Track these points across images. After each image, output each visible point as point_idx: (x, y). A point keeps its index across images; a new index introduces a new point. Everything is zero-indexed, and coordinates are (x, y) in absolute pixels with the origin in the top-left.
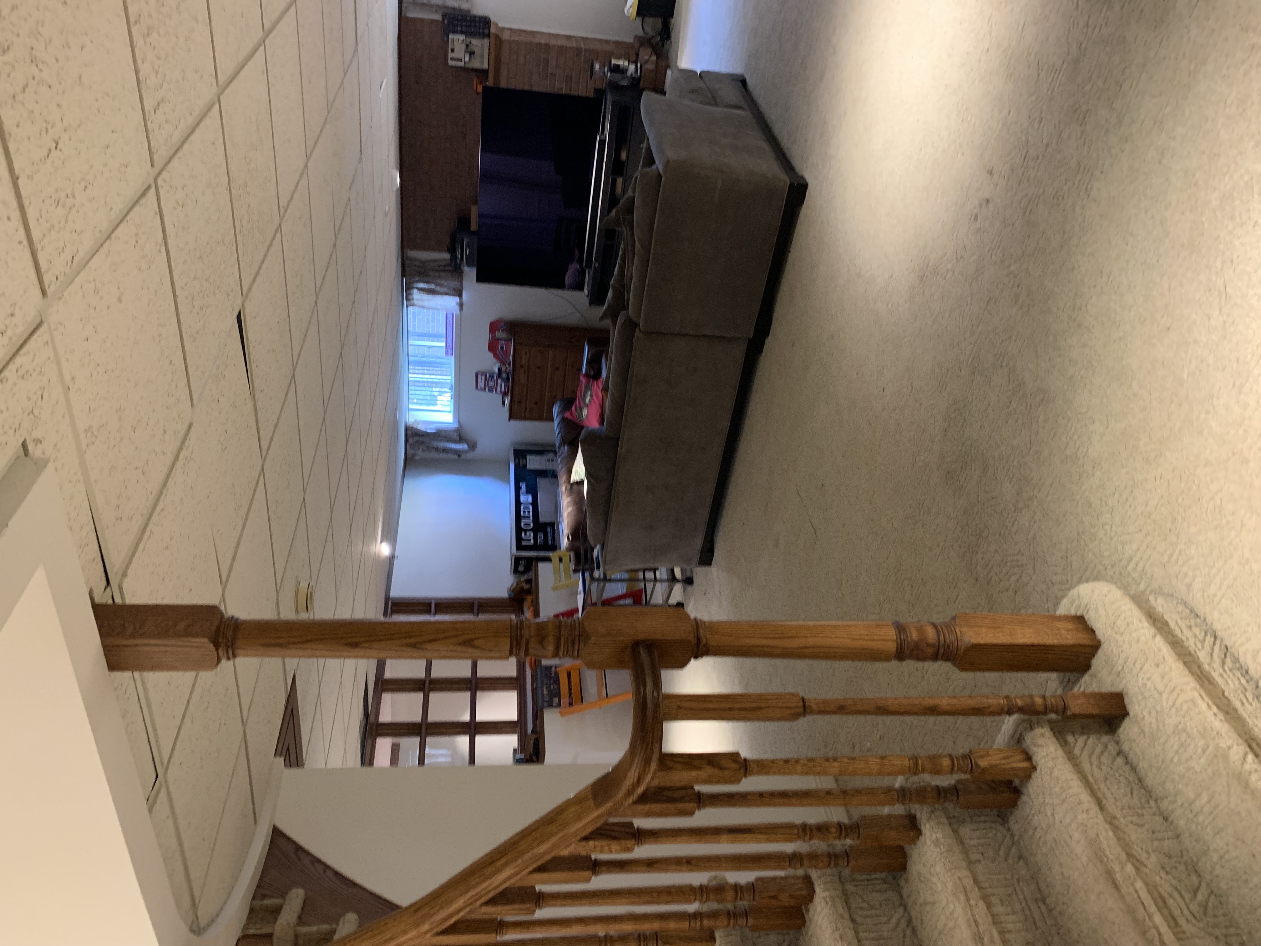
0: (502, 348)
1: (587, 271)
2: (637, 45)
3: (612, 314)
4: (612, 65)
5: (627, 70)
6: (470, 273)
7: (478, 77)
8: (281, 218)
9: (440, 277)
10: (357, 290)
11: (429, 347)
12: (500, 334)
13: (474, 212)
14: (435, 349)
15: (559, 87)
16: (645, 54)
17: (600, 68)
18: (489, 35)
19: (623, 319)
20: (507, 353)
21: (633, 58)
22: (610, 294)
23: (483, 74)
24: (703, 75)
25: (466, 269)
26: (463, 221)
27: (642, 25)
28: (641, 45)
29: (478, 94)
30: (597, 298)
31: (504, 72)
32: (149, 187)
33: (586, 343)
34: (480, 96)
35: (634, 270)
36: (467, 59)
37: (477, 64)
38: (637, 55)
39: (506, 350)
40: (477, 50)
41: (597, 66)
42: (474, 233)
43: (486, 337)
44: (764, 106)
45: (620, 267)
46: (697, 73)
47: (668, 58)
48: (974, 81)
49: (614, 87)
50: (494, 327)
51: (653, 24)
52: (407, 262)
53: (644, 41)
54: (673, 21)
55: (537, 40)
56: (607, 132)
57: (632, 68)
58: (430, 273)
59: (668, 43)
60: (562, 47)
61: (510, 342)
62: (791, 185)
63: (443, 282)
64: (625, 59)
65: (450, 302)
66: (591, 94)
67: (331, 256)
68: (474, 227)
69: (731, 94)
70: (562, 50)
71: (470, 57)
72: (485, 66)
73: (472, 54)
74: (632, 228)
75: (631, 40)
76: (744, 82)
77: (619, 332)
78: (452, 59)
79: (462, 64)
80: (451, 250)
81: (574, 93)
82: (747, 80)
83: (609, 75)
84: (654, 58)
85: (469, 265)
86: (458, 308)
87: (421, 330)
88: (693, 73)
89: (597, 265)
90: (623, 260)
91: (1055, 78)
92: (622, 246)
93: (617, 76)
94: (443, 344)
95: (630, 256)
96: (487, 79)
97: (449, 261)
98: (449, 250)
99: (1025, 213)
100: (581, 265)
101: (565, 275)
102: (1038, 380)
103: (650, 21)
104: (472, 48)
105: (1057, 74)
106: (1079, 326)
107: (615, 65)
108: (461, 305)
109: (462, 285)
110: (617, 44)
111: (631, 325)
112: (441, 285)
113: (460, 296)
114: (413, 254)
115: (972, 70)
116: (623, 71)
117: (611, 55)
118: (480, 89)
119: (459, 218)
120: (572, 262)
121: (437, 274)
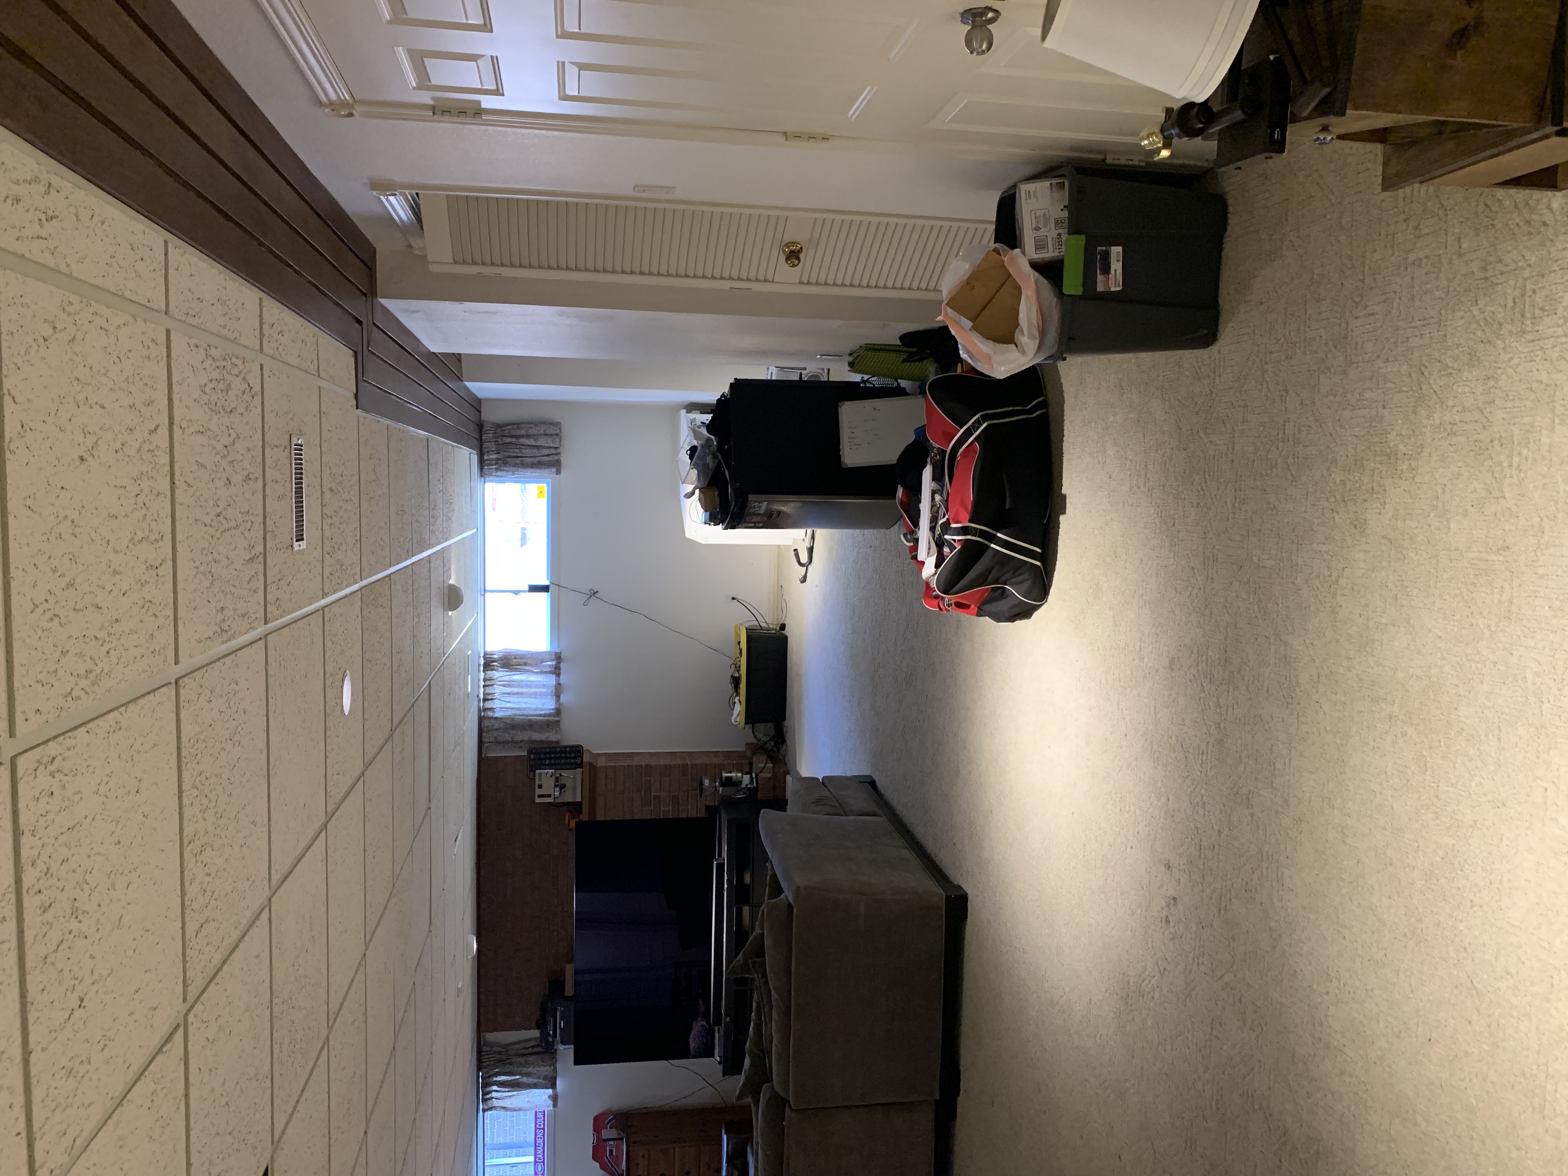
0: (611, 1152)
1: (716, 1028)
2: (749, 754)
3: (752, 1088)
4: (724, 779)
5: (741, 782)
6: (566, 1052)
7: (570, 812)
8: (330, 1028)
9: (527, 1063)
10: (419, 1102)
11: (513, 1165)
12: (608, 1133)
13: (569, 970)
14: (520, 1166)
15: (666, 810)
16: (760, 762)
17: (710, 784)
18: (581, 765)
19: (767, 1095)
20: (618, 1160)
21: (746, 769)
22: (747, 1062)
23: (574, 808)
24: (827, 782)
25: (561, 1047)
26: (556, 985)
27: (753, 732)
28: (754, 753)
29: (570, 830)
30: (731, 1067)
31: (600, 802)
32: (177, 1028)
33: (723, 1131)
34: (573, 833)
35: (774, 1028)
36: (557, 793)
37: (568, 797)
38: (751, 764)
39: (617, 1156)
40: (569, 783)
41: (707, 782)
42: (569, 999)
43: (588, 1140)
44: (900, 810)
45: (756, 1024)
46: (818, 779)
47: (786, 764)
48: (1121, 768)
49: (729, 803)
50: (599, 1123)
51: (765, 730)
52: (485, 1049)
53: (756, 748)
54: (786, 724)
55: (636, 762)
56: (725, 854)
57: (747, 778)
58: (515, 1059)
59: (784, 748)
60: (665, 766)
61: (620, 1142)
62: (948, 898)
63: (531, 1070)
64: (738, 771)
65: (540, 1097)
66: (702, 814)
67: (389, 1064)
68: (569, 991)
69: (860, 800)
70: (666, 770)
71: (561, 790)
72: (579, 800)
73: (562, 787)
74: (765, 975)
75: (742, 749)
76: (873, 784)
77: (763, 1112)
78: (540, 796)
79: (551, 800)
80: (541, 1025)
81: (683, 815)
82: (877, 782)
83: (721, 789)
84: (770, 765)
85: (563, 1043)
86: (550, 1103)
87: (501, 1140)
88: (814, 780)
89: (728, 1020)
90: (759, 1016)
91: (1204, 760)
92: (755, 997)
93: (730, 791)
94: (531, 1159)
95: (767, 1009)
96: (581, 813)
97: (539, 1040)
98: (538, 1027)
99: (1220, 910)
100: (708, 1022)
101: (689, 1037)
102: (1304, 1125)
103: (760, 726)
104: (563, 781)
105: (1205, 755)
106: (1327, 1046)
107: (726, 777)
108: (555, 1098)
109: (555, 1069)
110: (728, 754)
111: (779, 1103)
112: (528, 1075)
113: (553, 1086)
114: (493, 1037)
115: (1115, 757)
116: (735, 784)
117: (722, 768)
118: (573, 824)
119: (550, 982)
120: (696, 1019)
121: (522, 1060)
